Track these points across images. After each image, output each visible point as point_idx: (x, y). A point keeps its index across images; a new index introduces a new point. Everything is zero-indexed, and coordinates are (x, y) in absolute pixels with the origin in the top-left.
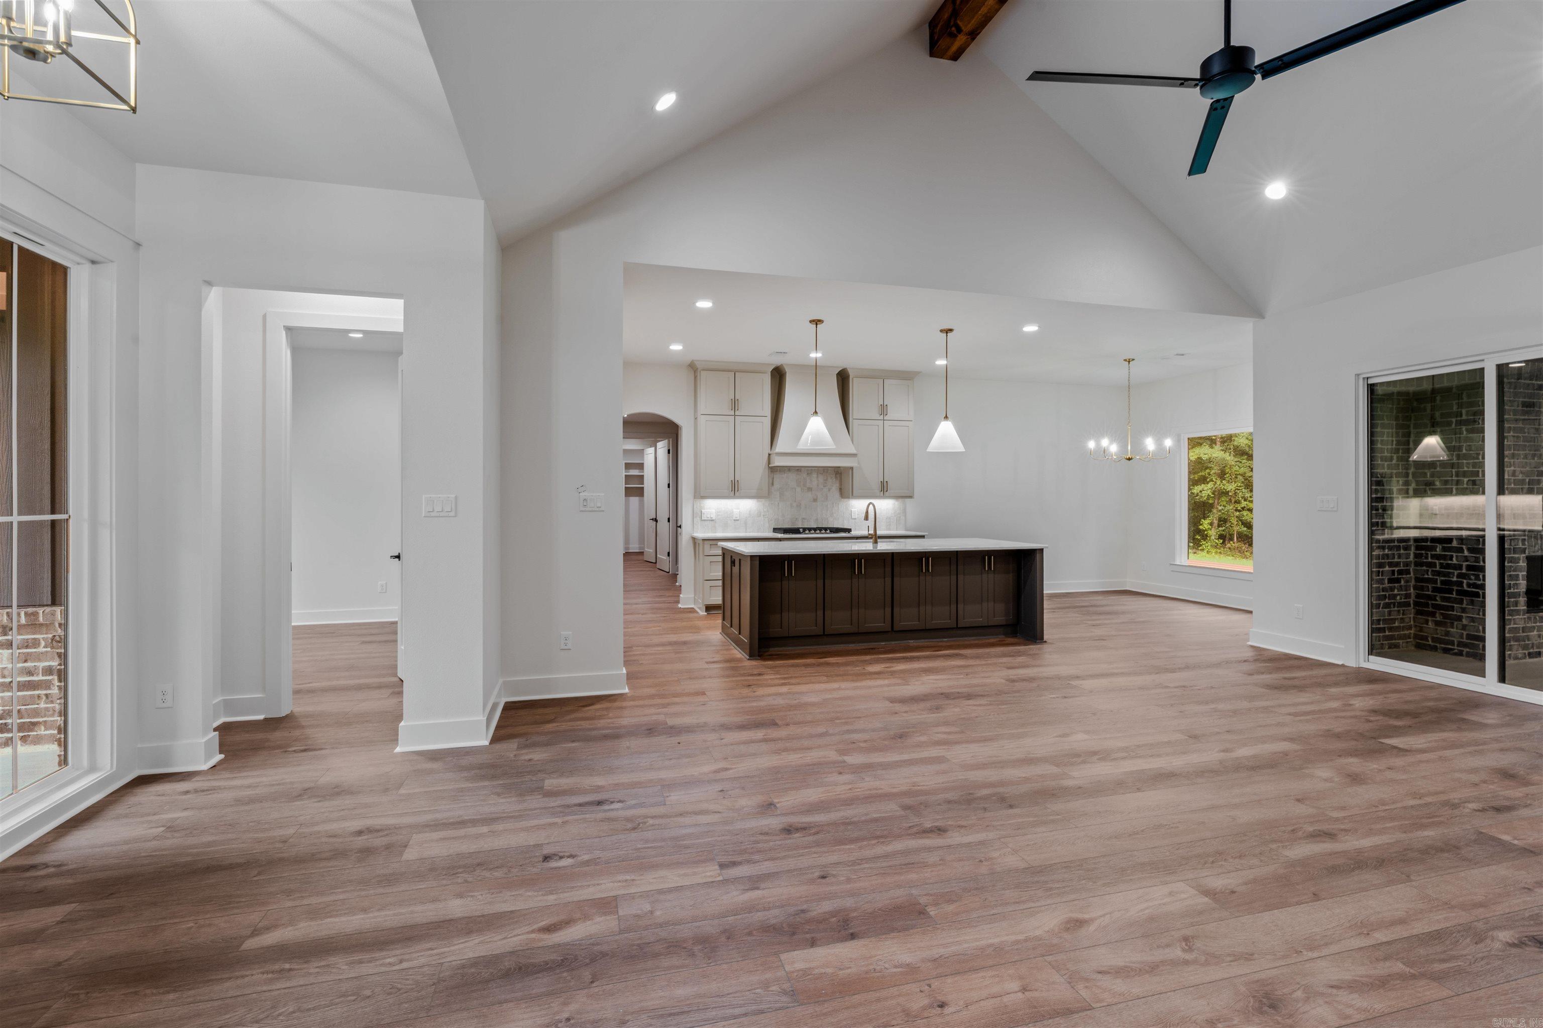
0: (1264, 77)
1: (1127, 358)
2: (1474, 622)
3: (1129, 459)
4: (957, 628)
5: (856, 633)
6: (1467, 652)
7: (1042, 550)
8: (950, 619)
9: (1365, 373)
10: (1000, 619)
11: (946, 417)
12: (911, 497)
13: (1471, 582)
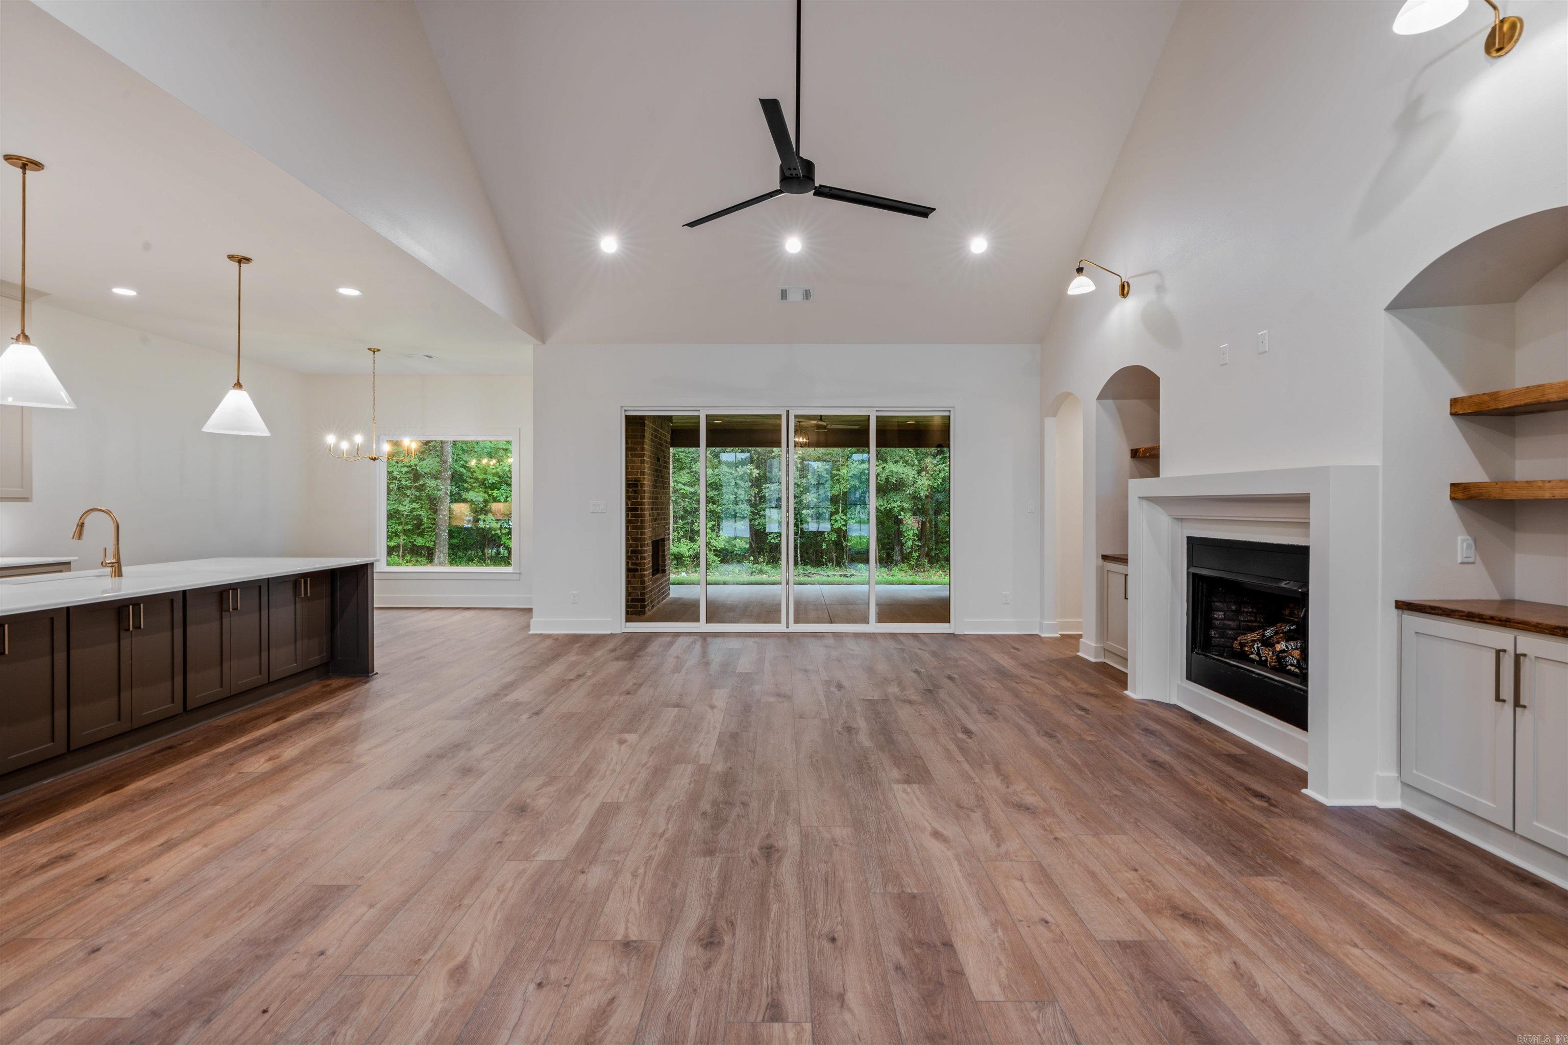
0: (815, 194)
1: (373, 347)
2: (635, 590)
3: (374, 459)
4: (270, 683)
5: (129, 731)
6: (631, 611)
7: (372, 564)
8: (261, 674)
9: (626, 407)
10: (315, 659)
11: (238, 385)
12: (26, 499)
13: (633, 561)
